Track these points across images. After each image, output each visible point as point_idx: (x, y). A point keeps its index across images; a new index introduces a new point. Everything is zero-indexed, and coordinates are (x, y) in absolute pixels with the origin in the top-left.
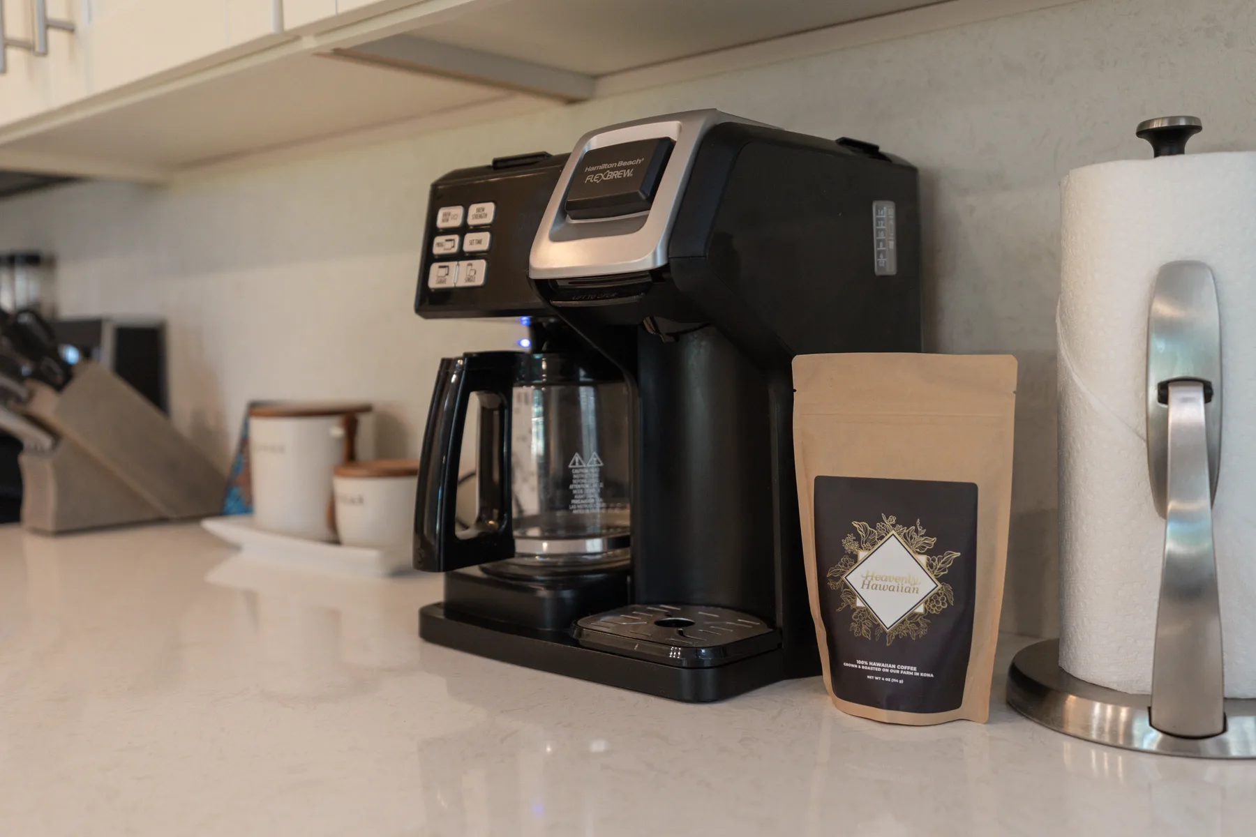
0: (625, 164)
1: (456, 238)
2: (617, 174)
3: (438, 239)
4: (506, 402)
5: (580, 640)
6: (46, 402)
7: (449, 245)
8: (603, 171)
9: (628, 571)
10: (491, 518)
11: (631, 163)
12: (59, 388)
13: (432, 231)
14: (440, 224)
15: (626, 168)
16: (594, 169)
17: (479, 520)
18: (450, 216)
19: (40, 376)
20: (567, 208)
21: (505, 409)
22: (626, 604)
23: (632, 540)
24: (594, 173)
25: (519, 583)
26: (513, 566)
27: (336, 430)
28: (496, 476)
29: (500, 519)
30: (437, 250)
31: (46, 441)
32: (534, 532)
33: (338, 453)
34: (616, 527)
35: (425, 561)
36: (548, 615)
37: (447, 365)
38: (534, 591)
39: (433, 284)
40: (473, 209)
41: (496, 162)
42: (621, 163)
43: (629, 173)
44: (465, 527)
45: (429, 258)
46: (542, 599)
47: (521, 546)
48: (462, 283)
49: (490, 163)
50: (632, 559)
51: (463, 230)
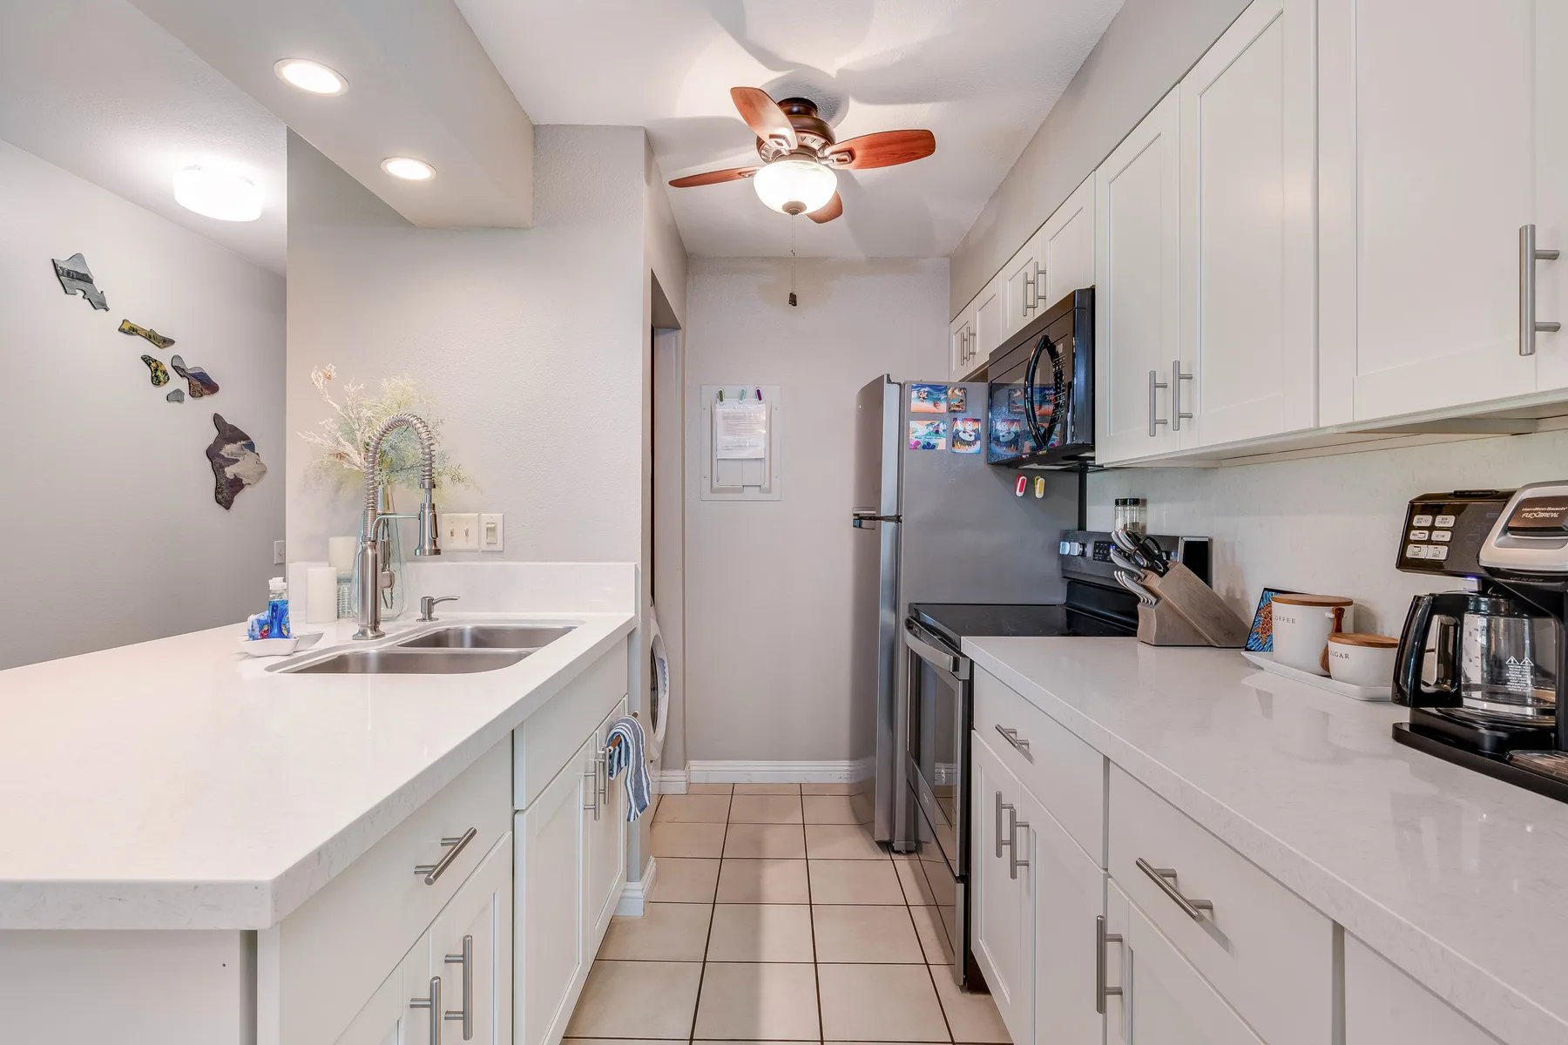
0: (1553, 509)
1: (1427, 532)
2: (1547, 515)
3: (1413, 532)
4: (1459, 623)
5: (1511, 762)
6: (1154, 581)
7: (1422, 536)
8: (1536, 512)
9: (1555, 729)
10: (1445, 683)
11: (1557, 509)
12: (1161, 575)
13: (1409, 527)
14: (1415, 523)
15: (1553, 512)
16: (1529, 509)
17: (1437, 683)
18: (1423, 520)
19: (1153, 569)
20: (1508, 529)
21: (1459, 626)
22: (1551, 749)
23: (1557, 712)
24: (1529, 512)
25: (1466, 723)
26: (1459, 712)
27: (1329, 614)
28: (1450, 650)
29: (1452, 685)
30: (1412, 538)
31: (1154, 600)
32: (1478, 694)
33: (1330, 627)
34: (1545, 702)
35: (1400, 698)
36: (1487, 744)
37: (1417, 599)
38: (1477, 729)
39: (1409, 554)
40: (1439, 518)
41: (1456, 492)
42: (1549, 509)
43: (1555, 515)
44: (1428, 685)
45: (1406, 541)
46: (1483, 735)
47: (1466, 702)
48: (1430, 557)
49: (1452, 492)
50: (1557, 723)
51: (1432, 528)
